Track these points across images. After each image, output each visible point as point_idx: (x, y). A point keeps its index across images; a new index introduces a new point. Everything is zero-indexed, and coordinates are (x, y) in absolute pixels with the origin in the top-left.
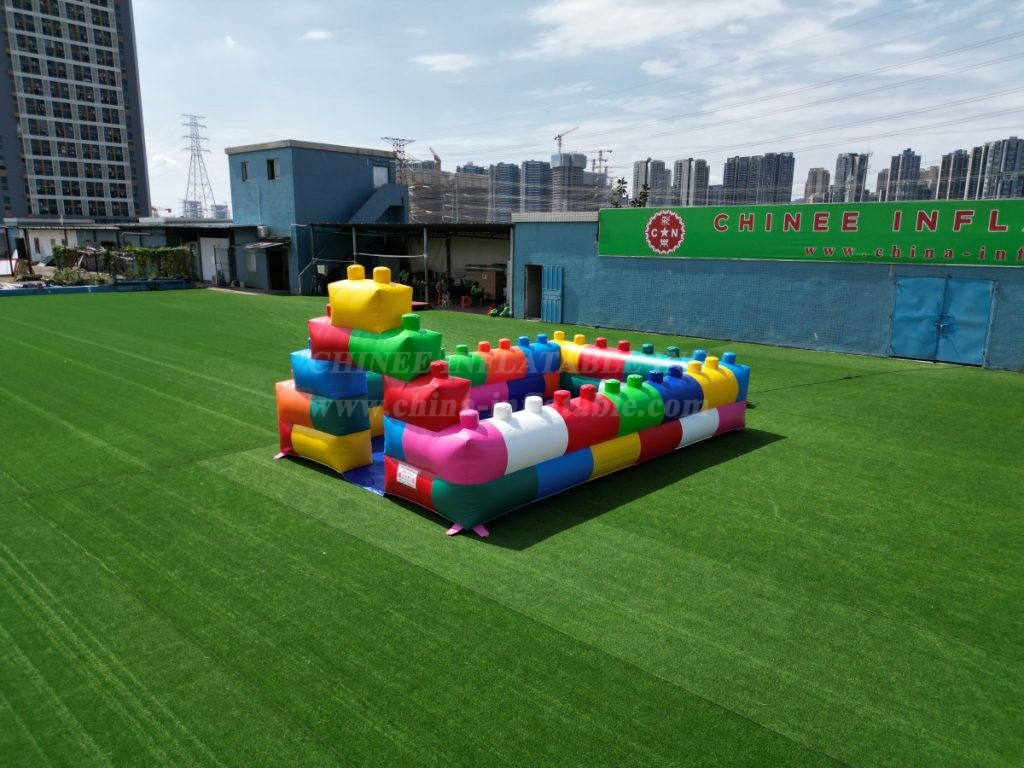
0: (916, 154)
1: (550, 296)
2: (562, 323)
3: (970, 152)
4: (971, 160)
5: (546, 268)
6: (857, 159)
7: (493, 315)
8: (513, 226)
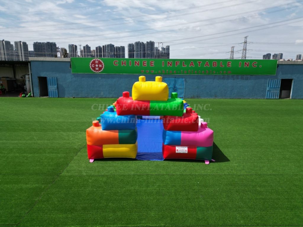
0: (89, 46)
1: (52, 88)
2: (58, 97)
3: (102, 47)
4: (102, 49)
5: (48, 78)
6: (74, 46)
7: (23, 97)
8: (30, 62)
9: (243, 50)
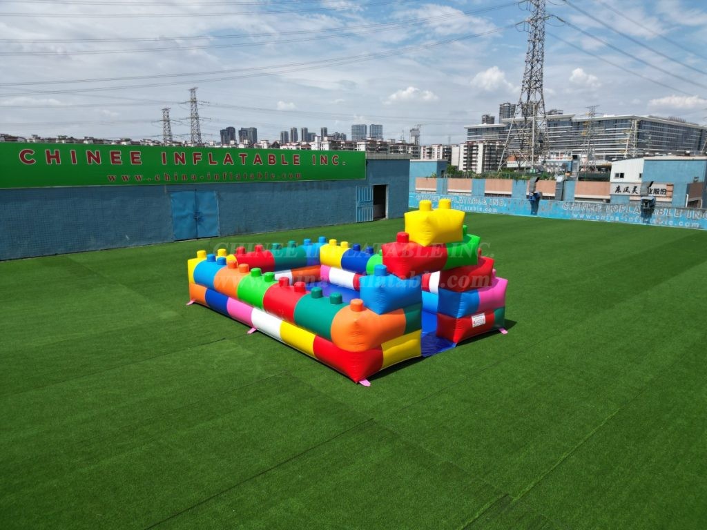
9: (192, 118)
